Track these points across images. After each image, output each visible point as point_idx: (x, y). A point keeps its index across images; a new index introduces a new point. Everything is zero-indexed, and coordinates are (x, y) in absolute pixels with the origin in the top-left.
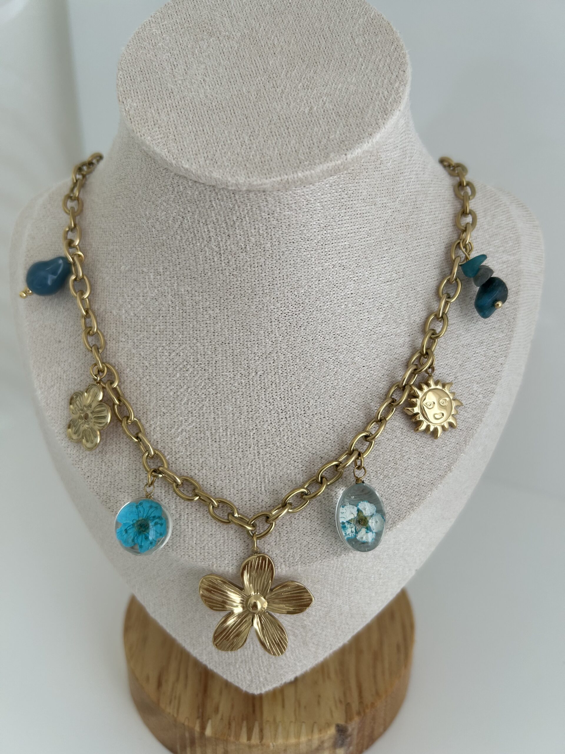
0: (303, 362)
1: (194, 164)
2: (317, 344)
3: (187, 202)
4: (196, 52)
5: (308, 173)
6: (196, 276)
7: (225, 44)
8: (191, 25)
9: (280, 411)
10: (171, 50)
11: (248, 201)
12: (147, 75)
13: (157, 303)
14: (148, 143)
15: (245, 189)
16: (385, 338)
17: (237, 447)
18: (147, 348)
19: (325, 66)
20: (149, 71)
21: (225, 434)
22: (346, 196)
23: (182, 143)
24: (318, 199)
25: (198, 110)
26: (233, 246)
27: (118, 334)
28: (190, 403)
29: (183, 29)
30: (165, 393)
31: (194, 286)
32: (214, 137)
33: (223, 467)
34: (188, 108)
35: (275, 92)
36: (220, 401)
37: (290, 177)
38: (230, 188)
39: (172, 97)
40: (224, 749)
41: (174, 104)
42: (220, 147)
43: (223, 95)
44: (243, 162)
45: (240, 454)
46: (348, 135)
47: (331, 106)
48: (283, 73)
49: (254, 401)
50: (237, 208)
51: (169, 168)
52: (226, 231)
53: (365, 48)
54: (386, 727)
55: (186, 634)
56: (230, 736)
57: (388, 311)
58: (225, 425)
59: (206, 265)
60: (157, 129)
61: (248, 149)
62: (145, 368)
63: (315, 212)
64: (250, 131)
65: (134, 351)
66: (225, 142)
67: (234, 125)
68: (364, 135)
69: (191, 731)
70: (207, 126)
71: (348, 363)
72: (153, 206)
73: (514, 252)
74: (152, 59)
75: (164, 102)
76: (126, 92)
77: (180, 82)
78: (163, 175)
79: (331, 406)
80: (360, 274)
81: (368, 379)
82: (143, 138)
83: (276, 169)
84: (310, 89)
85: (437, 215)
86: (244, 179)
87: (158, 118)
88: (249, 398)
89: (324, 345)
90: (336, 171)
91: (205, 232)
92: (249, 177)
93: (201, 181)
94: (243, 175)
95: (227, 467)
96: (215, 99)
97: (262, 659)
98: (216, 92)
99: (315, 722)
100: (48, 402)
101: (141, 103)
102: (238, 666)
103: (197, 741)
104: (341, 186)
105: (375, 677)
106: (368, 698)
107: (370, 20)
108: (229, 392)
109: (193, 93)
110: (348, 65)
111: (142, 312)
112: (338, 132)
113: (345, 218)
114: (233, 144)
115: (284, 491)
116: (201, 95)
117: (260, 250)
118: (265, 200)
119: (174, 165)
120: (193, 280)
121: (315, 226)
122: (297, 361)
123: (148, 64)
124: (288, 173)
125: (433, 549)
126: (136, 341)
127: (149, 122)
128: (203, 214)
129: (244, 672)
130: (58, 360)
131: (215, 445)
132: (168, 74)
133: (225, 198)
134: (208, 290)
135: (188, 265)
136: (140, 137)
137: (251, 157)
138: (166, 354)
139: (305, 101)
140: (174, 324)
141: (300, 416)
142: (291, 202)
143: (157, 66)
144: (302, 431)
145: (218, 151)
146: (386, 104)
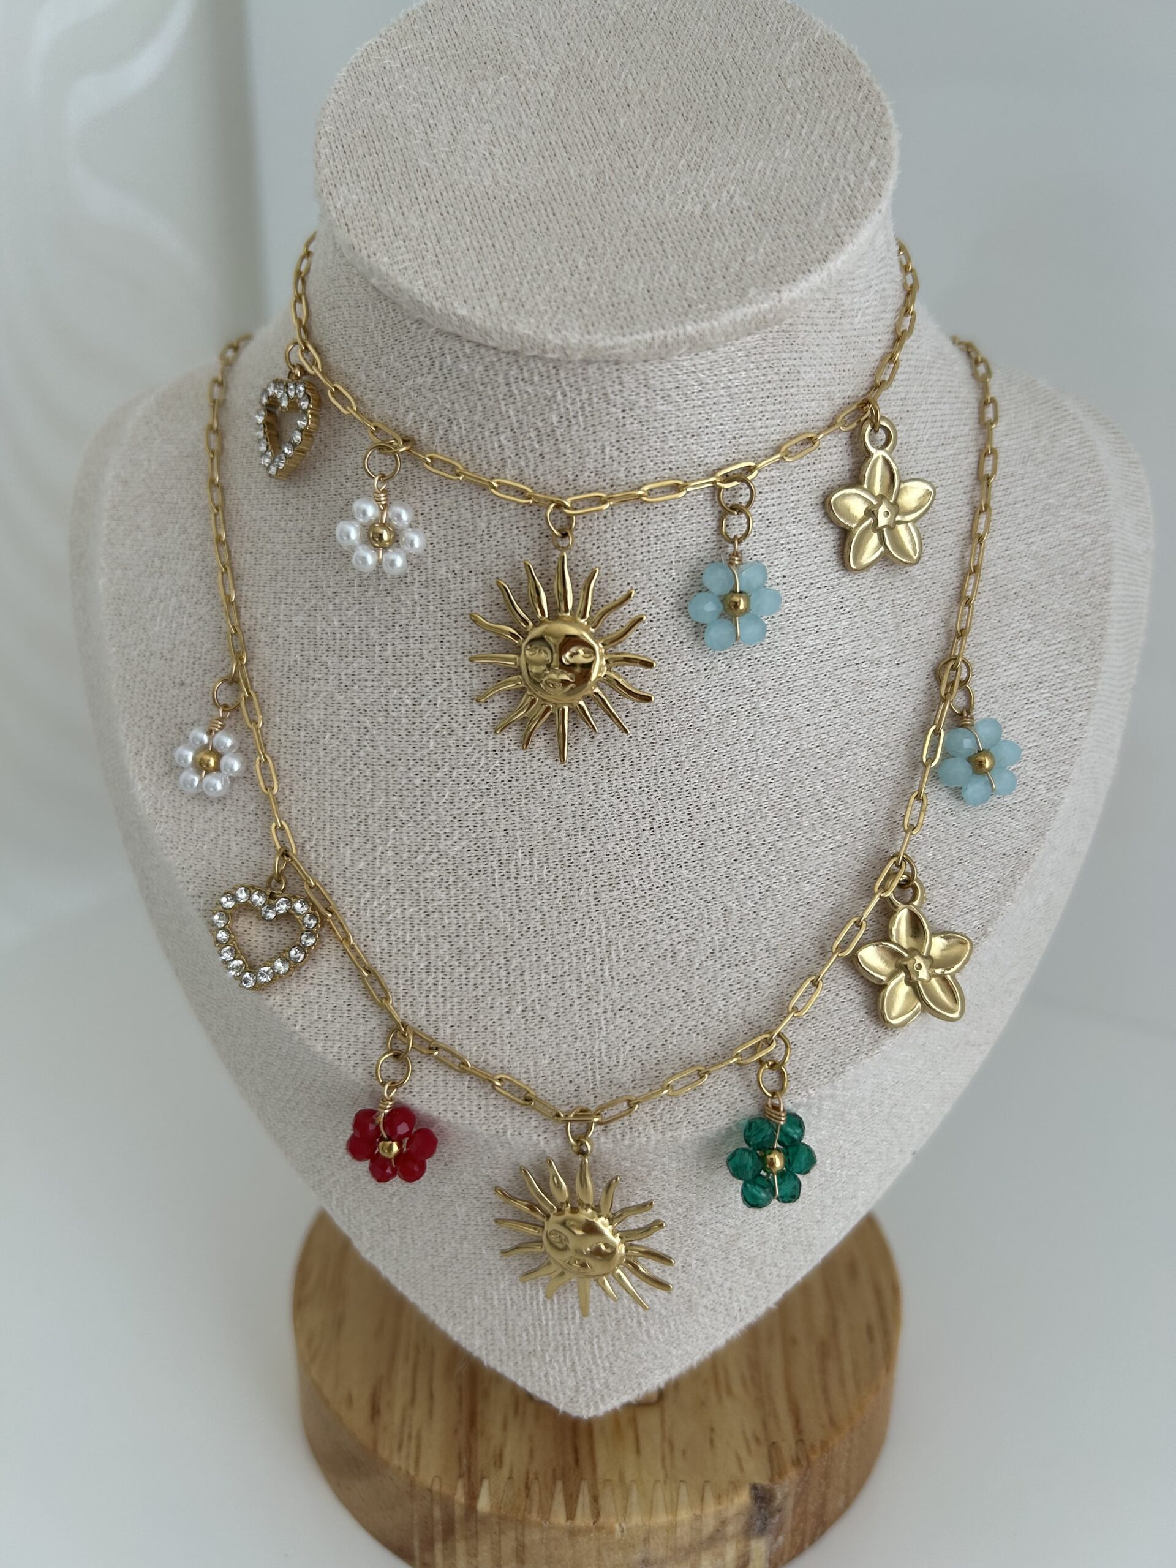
0: (686, 714)
1: (478, 308)
2: (715, 678)
3: (459, 388)
4: (473, 100)
5: (706, 325)
6: (472, 540)
7: (529, 86)
8: (459, 52)
9: (640, 815)
10: (422, 98)
11: (583, 383)
12: (376, 143)
13: (389, 599)
14: (383, 269)
15: (580, 356)
16: (850, 669)
17: (554, 890)
18: (368, 690)
19: (730, 128)
20: (380, 136)
21: (527, 862)
22: (776, 378)
23: (451, 269)
24: (722, 381)
25: (482, 208)
26: (549, 477)
27: (305, 665)
28: (457, 799)
29: (445, 60)
30: (404, 781)
31: (467, 560)
32: (516, 258)
33: (525, 928)
34: (462, 205)
35: (632, 176)
36: (518, 796)
37: (671, 333)
38: (550, 355)
39: (428, 184)
40: (517, 1539)
41: (432, 197)
42: (529, 277)
43: (530, 179)
44: (576, 306)
45: (558, 901)
46: (782, 256)
47: (744, 203)
48: (647, 140)
49: (586, 794)
50: (560, 397)
51: (426, 318)
52: (537, 446)
53: (806, 96)
54: (851, 1495)
55: (437, 1293)
56: (530, 1512)
57: (855, 614)
58: (528, 844)
59: (492, 517)
60: (401, 243)
61: (586, 281)
62: (363, 731)
63: (714, 407)
64: (586, 248)
65: (339, 698)
66: (539, 267)
67: (554, 236)
68: (813, 255)
69: (447, 1505)
70: (501, 239)
71: (777, 718)
72: (388, 401)
73: (1095, 507)
74: (386, 112)
75: (413, 194)
76: (335, 174)
77: (443, 156)
78: (411, 334)
79: (743, 805)
80: (801, 537)
81: (818, 750)
82: (373, 259)
83: (642, 317)
84: (701, 171)
85: (945, 429)
86: (578, 337)
87: (402, 223)
88: (578, 790)
89: (728, 681)
90: (760, 324)
91: (493, 449)
92: (589, 333)
93: (491, 343)
94: (577, 329)
95: (532, 930)
96: (514, 188)
97: (598, 1342)
98: (515, 175)
99: (707, 1482)
100: (159, 806)
101: (367, 195)
102: (548, 1359)
103: (457, 1526)
104: (766, 357)
105: (825, 1389)
106: (814, 1431)
107: (813, 44)
108: (537, 776)
109: (470, 177)
110: (773, 126)
111: (357, 618)
112: (762, 250)
113: (773, 422)
114: (555, 272)
115: (650, 977)
116: (485, 180)
117: (604, 484)
118: (617, 381)
119: (438, 311)
120: (465, 548)
121: (713, 437)
122: (675, 713)
123: (376, 123)
124: (667, 326)
125: (947, 1109)
126: (343, 677)
127: (385, 232)
128: (490, 413)
129: (560, 1371)
130: (179, 720)
131: (508, 884)
132: (419, 141)
133: (536, 378)
134: (495, 569)
135: (455, 518)
136: (366, 259)
137: (592, 295)
138: (408, 702)
139: (693, 193)
140: (425, 639)
141: (681, 825)
142: (669, 386)
143: (396, 126)
144: (684, 855)
145: (526, 285)
146: (853, 199)
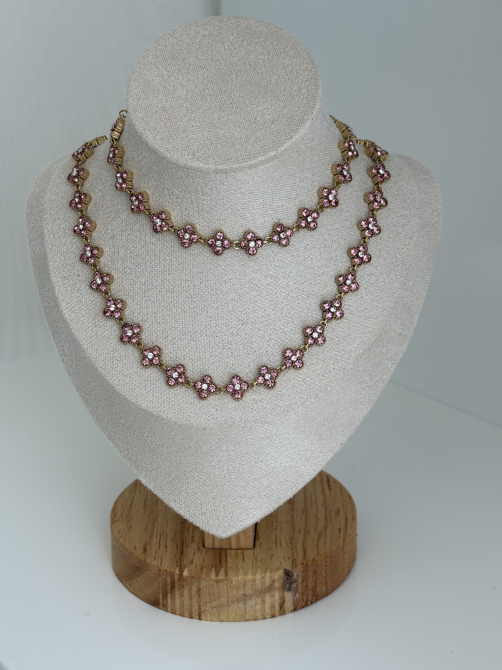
14: (151, 142)
23: (173, 142)
38: (204, 171)
40: (198, 586)
49: (220, 312)
51: (165, 158)
55: (169, 493)
56: (202, 575)
68: (288, 137)
69: (172, 576)
75: (160, 114)
82: (148, 138)
90: (271, 159)
93: (186, 167)
99: (268, 568)
114: (206, 143)
119: (169, 157)
136: (145, 138)
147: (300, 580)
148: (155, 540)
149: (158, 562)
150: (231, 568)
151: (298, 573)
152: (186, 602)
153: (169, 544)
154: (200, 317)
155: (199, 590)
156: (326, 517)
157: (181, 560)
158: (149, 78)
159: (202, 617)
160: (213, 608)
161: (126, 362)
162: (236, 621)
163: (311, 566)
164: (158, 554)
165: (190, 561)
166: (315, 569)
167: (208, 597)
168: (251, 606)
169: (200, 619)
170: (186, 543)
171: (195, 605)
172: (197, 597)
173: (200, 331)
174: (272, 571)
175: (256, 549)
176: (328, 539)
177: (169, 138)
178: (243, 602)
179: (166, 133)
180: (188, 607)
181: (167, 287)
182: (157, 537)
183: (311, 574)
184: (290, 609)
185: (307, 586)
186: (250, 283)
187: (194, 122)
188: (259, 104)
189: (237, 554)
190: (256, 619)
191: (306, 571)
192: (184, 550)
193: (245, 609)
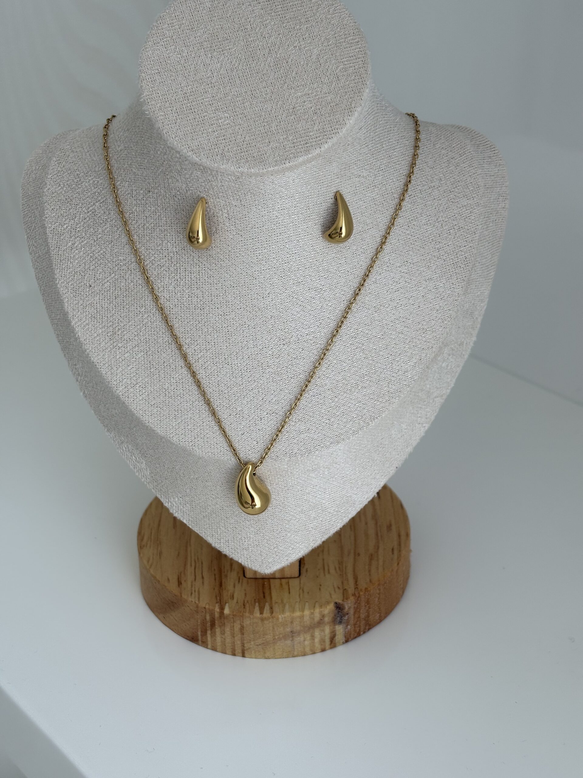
147: (352, 612)
148: (190, 570)
149: (195, 598)
150: (276, 602)
151: (350, 605)
152: (228, 640)
153: (205, 574)
154: (235, 337)
155: (242, 628)
156: (377, 534)
157: (220, 595)
158: (165, 55)
159: (246, 655)
160: (257, 645)
161: (152, 390)
162: (283, 658)
163: (363, 597)
164: (195, 588)
165: (230, 596)
166: (368, 599)
167: (252, 635)
168: (300, 643)
169: (243, 656)
170: (224, 572)
171: (238, 643)
172: (240, 636)
173: (236, 353)
174: (321, 606)
175: (303, 577)
176: (381, 563)
177: (193, 133)
178: (291, 639)
179: (189, 128)
180: (230, 645)
181: (196, 303)
182: (191, 565)
183: (364, 604)
184: (342, 641)
185: (359, 617)
186: (292, 298)
187: (222, 112)
188: (298, 88)
189: (281, 584)
190: (304, 655)
191: (358, 602)
192: (223, 581)
193: (293, 646)
